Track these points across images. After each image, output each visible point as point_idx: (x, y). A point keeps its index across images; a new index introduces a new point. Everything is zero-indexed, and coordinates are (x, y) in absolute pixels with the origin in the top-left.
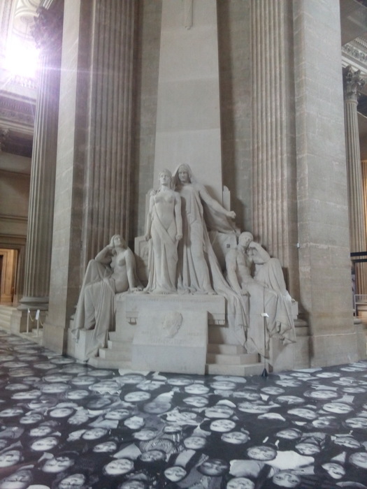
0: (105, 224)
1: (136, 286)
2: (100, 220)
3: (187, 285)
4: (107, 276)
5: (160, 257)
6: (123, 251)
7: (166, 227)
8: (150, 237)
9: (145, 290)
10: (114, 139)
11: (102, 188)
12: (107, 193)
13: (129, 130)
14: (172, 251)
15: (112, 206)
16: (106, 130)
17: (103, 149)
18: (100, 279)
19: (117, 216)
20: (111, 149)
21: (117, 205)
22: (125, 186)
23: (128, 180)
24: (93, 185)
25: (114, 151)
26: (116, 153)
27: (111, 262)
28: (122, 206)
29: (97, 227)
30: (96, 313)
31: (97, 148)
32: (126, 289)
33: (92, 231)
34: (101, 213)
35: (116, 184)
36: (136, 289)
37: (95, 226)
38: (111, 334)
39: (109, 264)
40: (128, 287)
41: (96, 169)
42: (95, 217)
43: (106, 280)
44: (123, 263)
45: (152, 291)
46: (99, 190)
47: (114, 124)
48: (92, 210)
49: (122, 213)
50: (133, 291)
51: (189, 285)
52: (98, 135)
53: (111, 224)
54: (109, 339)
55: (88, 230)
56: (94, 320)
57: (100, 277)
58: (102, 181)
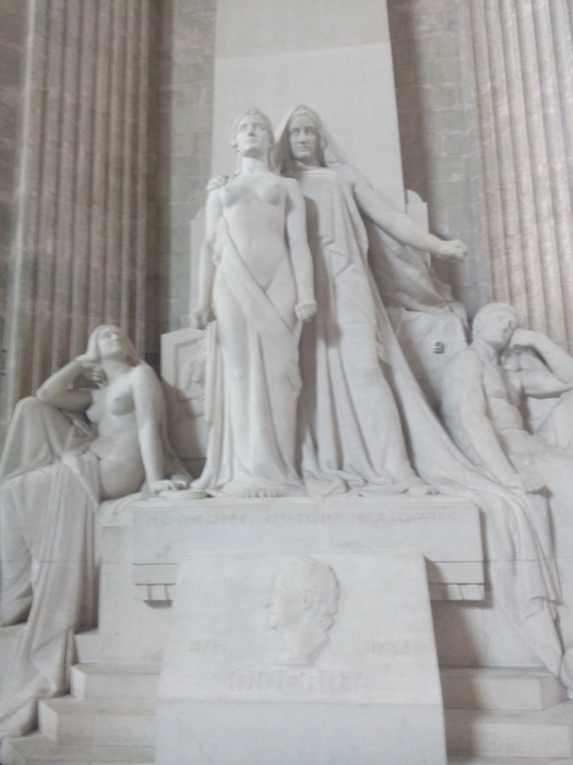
0: (76, 302)
1: (167, 476)
2: (59, 290)
3: (334, 465)
4: (75, 446)
5: (244, 376)
6: (126, 371)
7: (263, 282)
8: (212, 317)
9: (197, 485)
10: (101, 77)
11: (64, 201)
12: (80, 215)
13: (143, 62)
14: (284, 356)
15: (96, 253)
16: (80, 52)
17: (69, 99)
18: (53, 457)
19: (110, 282)
20: (93, 103)
21: (110, 253)
22: (134, 205)
23: (141, 188)
24: (40, 190)
25: (100, 109)
26: (108, 115)
27: (89, 405)
28: (125, 256)
29: (51, 308)
30: (35, 566)
31: (53, 93)
32: (137, 484)
33: (33, 319)
34: (62, 268)
35: (106, 195)
36: (167, 483)
37: (43, 304)
38: (85, 641)
39: (82, 412)
40: (143, 480)
41: (49, 147)
42: (43, 278)
43: (69, 460)
44: (127, 405)
45: (219, 488)
46: (56, 204)
47: (102, 40)
48: (36, 259)
49: (125, 275)
50: (157, 492)
51: (340, 467)
52: (55, 60)
53: (93, 304)
54: (75, 662)
55: (22, 315)
56: (29, 592)
57: (51, 451)
58: (66, 183)
